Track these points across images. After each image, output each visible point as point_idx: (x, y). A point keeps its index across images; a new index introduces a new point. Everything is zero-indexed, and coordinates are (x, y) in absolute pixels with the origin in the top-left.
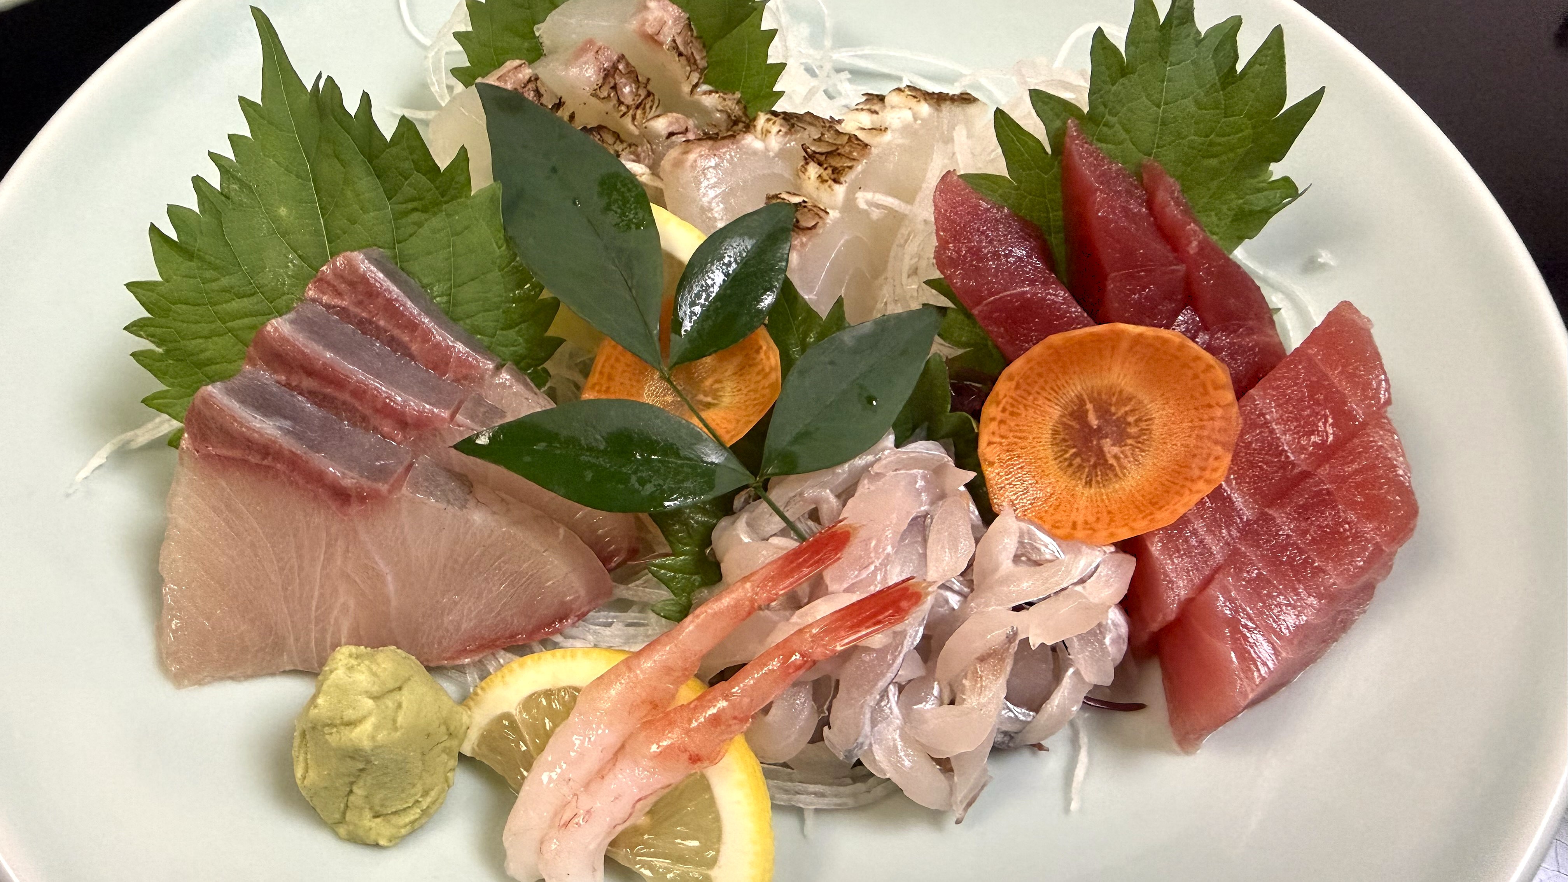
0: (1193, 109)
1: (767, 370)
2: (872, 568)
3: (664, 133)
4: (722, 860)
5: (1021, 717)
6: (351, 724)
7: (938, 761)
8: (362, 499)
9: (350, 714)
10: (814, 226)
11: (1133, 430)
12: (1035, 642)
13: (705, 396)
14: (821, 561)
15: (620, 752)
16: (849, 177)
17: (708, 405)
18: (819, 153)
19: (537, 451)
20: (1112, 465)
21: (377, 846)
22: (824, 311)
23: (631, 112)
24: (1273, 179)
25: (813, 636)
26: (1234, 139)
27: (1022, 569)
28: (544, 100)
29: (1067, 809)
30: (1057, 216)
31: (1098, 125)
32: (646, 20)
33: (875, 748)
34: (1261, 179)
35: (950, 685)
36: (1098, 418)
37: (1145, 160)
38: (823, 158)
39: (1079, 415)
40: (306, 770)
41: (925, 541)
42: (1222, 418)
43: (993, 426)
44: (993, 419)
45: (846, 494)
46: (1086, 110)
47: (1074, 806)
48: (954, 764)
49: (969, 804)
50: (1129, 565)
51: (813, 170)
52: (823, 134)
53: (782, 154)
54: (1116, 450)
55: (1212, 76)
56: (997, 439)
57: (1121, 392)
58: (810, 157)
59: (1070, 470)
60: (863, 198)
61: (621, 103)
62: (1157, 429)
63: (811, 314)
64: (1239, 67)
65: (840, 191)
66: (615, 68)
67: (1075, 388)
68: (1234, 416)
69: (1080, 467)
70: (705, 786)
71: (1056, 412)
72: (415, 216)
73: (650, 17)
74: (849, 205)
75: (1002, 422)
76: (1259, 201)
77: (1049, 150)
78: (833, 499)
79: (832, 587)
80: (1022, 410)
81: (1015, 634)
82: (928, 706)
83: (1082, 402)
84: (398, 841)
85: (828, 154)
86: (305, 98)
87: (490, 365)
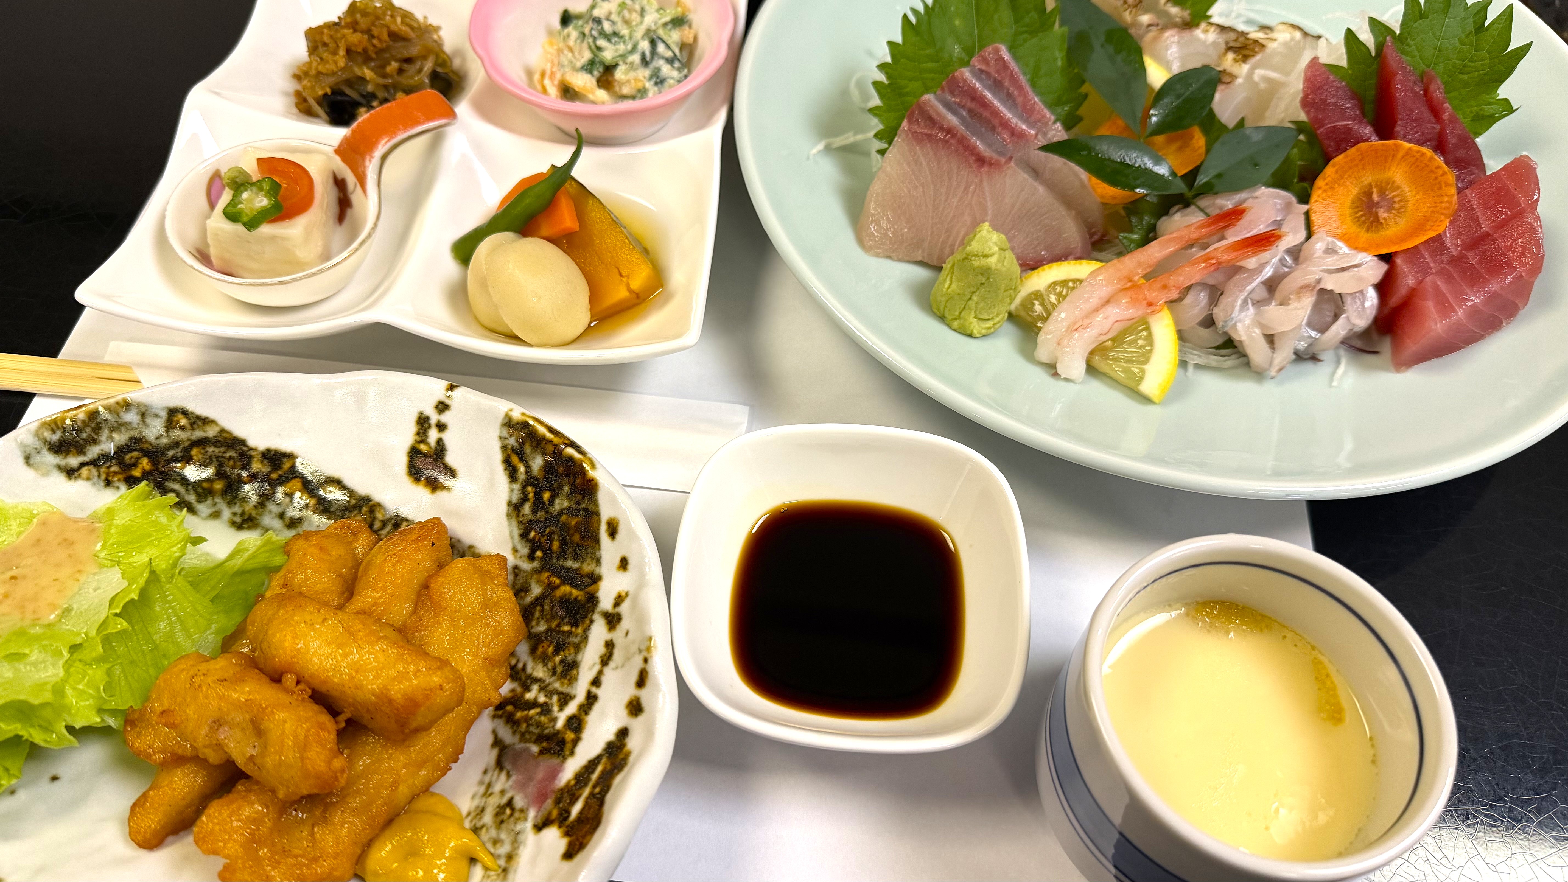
0: (1458, 44)
1: (1198, 147)
3: (1146, 24)
5: (1313, 335)
6: (986, 256)
8: (991, 164)
9: (987, 251)
10: (1230, 84)
11: (1396, 206)
12: (1329, 289)
15: (1108, 301)
16: (1253, 61)
18: (1235, 47)
19: (1083, 155)
20: (1382, 223)
21: (971, 335)
22: (1231, 125)
24: (1499, 98)
26: (1478, 64)
29: (1330, 386)
30: (1371, 94)
31: (1403, 45)
33: (1239, 329)
34: (1492, 96)
35: (1284, 299)
36: (1379, 197)
37: (1426, 69)
38: (1237, 50)
39: (1368, 194)
42: (1447, 202)
43: (1320, 192)
44: (1320, 188)
46: (1398, 32)
47: (1334, 384)
50: (1383, 267)
51: (1230, 56)
52: (1238, 38)
53: (1214, 43)
54: (1385, 215)
55: (1470, 26)
57: (1393, 182)
58: (1229, 49)
59: (1358, 223)
60: (1259, 73)
62: (1410, 206)
63: (1223, 125)
64: (1487, 24)
65: (1246, 67)
67: (1368, 178)
68: (1454, 202)
69: (1364, 222)
71: (1355, 190)
72: (1025, 36)
74: (1249, 76)
75: (1325, 191)
76: (1489, 110)
77: (1373, 54)
82: (1269, 309)
83: (1370, 186)
84: (984, 337)
85: (1240, 48)
87: (1053, 118)
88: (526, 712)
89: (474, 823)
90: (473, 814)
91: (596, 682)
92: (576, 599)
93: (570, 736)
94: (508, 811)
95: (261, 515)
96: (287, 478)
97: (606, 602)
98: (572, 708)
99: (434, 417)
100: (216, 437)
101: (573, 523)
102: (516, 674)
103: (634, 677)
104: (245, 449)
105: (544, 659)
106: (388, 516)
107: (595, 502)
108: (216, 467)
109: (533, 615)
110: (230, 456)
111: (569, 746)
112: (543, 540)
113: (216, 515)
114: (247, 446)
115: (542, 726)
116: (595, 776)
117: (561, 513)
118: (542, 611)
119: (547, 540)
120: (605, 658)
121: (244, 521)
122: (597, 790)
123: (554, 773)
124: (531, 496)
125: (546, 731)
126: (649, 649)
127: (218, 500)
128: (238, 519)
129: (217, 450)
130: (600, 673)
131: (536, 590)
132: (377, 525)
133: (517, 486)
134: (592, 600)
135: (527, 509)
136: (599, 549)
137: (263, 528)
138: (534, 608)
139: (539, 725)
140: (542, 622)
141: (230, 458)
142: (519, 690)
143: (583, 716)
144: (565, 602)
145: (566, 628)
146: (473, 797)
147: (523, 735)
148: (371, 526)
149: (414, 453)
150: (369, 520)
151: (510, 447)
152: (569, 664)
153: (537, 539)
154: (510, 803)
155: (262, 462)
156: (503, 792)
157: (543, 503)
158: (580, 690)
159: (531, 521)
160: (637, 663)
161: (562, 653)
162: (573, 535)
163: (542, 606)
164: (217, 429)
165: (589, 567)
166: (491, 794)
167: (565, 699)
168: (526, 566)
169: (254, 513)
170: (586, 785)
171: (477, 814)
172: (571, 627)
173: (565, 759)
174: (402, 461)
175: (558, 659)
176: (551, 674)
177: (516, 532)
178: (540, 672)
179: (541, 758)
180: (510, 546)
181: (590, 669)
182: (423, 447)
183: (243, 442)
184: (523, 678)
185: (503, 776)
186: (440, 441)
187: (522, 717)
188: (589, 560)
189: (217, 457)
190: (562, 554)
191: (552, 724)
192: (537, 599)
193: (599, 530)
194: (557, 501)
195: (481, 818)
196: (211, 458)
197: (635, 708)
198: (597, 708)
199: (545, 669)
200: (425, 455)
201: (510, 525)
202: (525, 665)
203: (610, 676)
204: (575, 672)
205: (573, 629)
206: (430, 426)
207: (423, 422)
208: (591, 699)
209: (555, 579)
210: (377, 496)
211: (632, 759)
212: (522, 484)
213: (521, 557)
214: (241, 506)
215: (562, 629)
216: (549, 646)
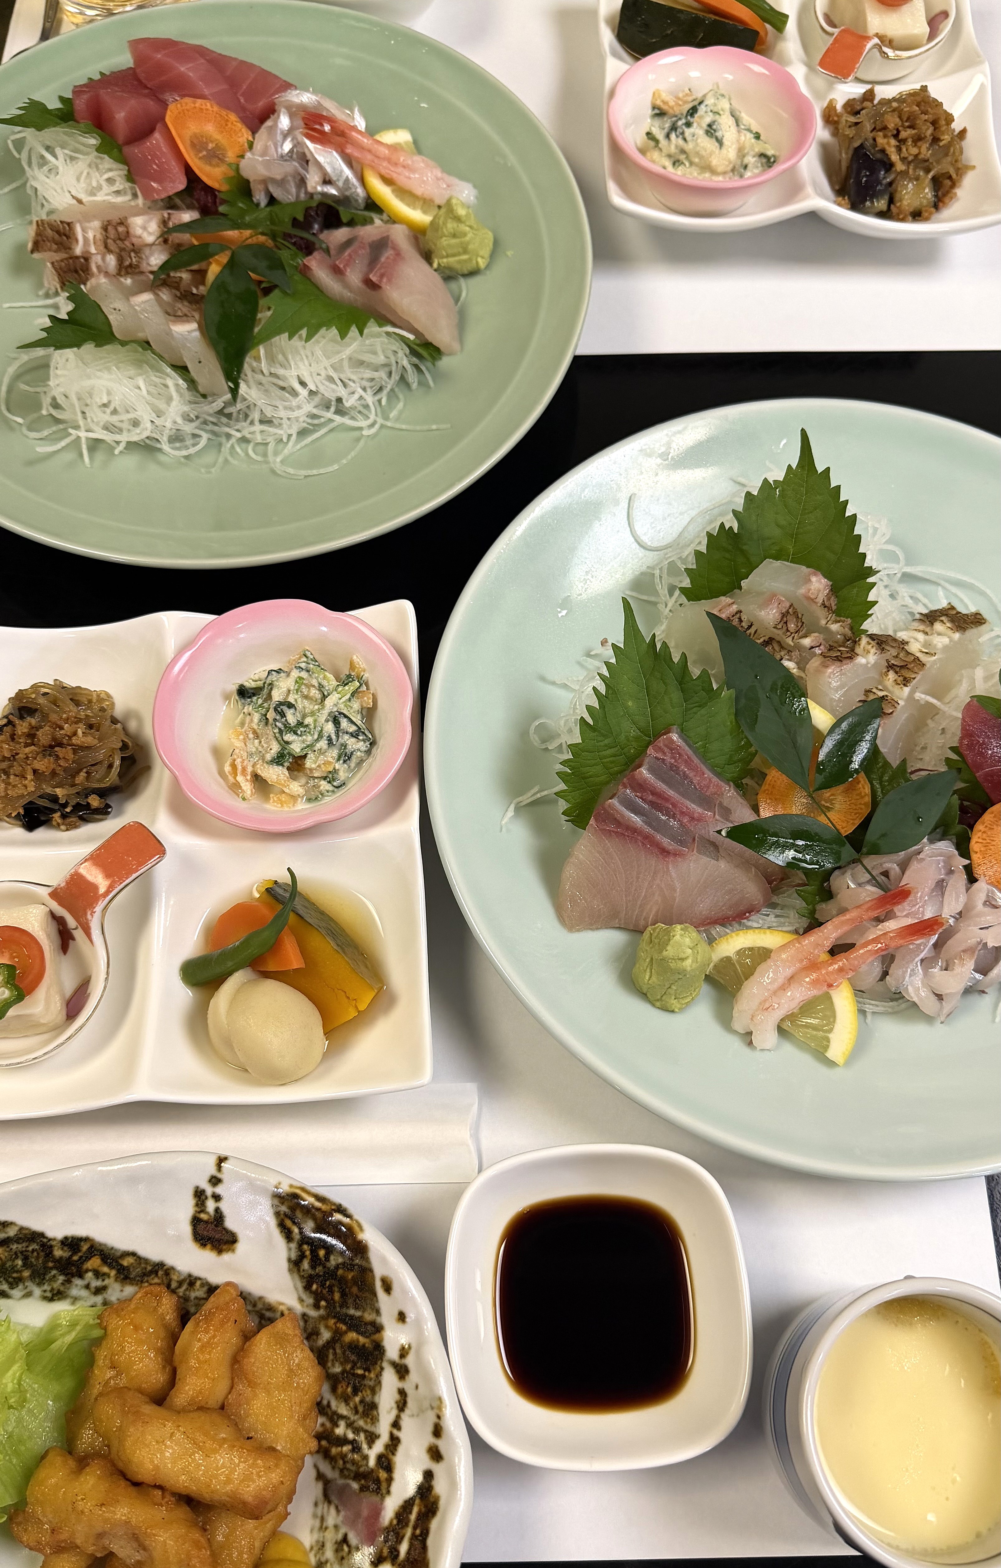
1: (863, 794)
2: (918, 906)
3: (809, 646)
4: (835, 1030)
5: (979, 978)
7: (937, 995)
8: (675, 855)
10: (892, 713)
12: (990, 945)
13: (826, 802)
14: (894, 904)
15: (791, 979)
16: (913, 683)
17: (828, 809)
18: (896, 665)
21: (673, 1011)
22: (895, 763)
23: (793, 635)
25: (891, 937)
27: (987, 910)
28: (743, 624)
32: (810, 590)
33: (909, 987)
35: (946, 961)
38: (898, 669)
40: (650, 977)
41: (943, 894)
43: (980, 834)
44: (980, 831)
45: (904, 866)
47: (997, 1020)
48: (944, 997)
49: (948, 1015)
51: (892, 675)
52: (898, 654)
53: (875, 664)
56: (980, 841)
58: (890, 667)
61: (788, 630)
63: (886, 764)
65: (907, 690)
66: (788, 612)
70: (829, 998)
73: (812, 587)
74: (910, 698)
75: (984, 832)
78: (897, 869)
79: (898, 914)
80: (995, 827)
81: (981, 941)
82: (936, 970)
84: (682, 1010)
85: (902, 667)
86: (645, 646)
87: (727, 788)
88: (339, 1449)
89: (318, 1558)
90: (315, 1549)
91: (396, 1425)
92: (364, 1345)
93: (383, 1475)
94: (346, 1548)
95: (68, 1289)
96: (87, 1257)
97: (392, 1353)
98: (379, 1447)
99: (209, 1190)
100: (16, 1235)
101: (350, 1277)
102: (322, 1408)
103: (430, 1428)
104: (45, 1240)
105: (346, 1400)
106: (182, 1277)
107: (367, 1260)
108: (23, 1260)
109: (327, 1357)
110: (33, 1249)
111: (384, 1485)
112: (325, 1292)
113: (28, 1295)
114: (47, 1238)
115: (357, 1464)
116: (413, 1517)
117: (337, 1267)
118: (335, 1354)
119: (329, 1291)
120: (401, 1405)
121: (53, 1295)
122: (418, 1532)
123: (377, 1512)
124: (308, 1253)
125: (362, 1469)
126: (440, 1408)
127: (29, 1284)
128: (49, 1294)
129: (20, 1246)
130: (398, 1417)
131: (326, 1335)
132: (174, 1285)
133: (293, 1245)
134: (379, 1349)
135: (306, 1265)
136: (377, 1301)
137: (72, 1297)
138: (328, 1350)
139: (353, 1462)
140: (337, 1364)
141: (33, 1251)
142: (328, 1425)
143: (391, 1456)
144: (353, 1347)
145: (360, 1372)
146: (312, 1531)
147: (342, 1471)
148: (168, 1286)
149: (196, 1221)
150: (165, 1281)
151: (282, 1213)
152: (368, 1405)
153: (319, 1290)
154: (345, 1540)
155: (62, 1249)
156: (336, 1527)
157: (320, 1259)
158: (384, 1428)
159: (311, 1275)
160: (431, 1418)
161: (360, 1394)
162: (351, 1287)
163: (334, 1349)
164: (17, 1228)
165: (371, 1317)
166: (326, 1528)
167: (372, 1438)
168: (313, 1313)
169: (62, 1289)
170: (407, 1525)
171: (319, 1549)
172: (365, 1371)
173: (383, 1498)
174: (187, 1229)
175: (357, 1399)
176: (354, 1412)
177: (300, 1285)
178: (343, 1410)
179: (362, 1494)
180: (295, 1296)
181: (389, 1412)
182: (203, 1216)
183: (42, 1235)
184: (330, 1413)
185: (333, 1510)
186: (217, 1210)
187: (338, 1454)
188: (369, 1310)
189: (22, 1252)
190: (344, 1304)
191: (365, 1462)
192: (328, 1342)
193: (374, 1284)
194: (332, 1258)
195: (323, 1553)
196: (16, 1253)
197: (435, 1454)
198: (401, 1449)
199: (348, 1408)
200: (207, 1222)
201: (293, 1279)
202: (329, 1403)
203: (406, 1421)
204: (375, 1413)
205: (367, 1374)
206: (206, 1198)
207: (199, 1194)
208: (394, 1442)
209: (341, 1325)
210: (170, 1261)
211: (442, 1503)
212: (298, 1243)
213: (307, 1306)
214: (49, 1285)
215: (356, 1372)
216: (347, 1387)
